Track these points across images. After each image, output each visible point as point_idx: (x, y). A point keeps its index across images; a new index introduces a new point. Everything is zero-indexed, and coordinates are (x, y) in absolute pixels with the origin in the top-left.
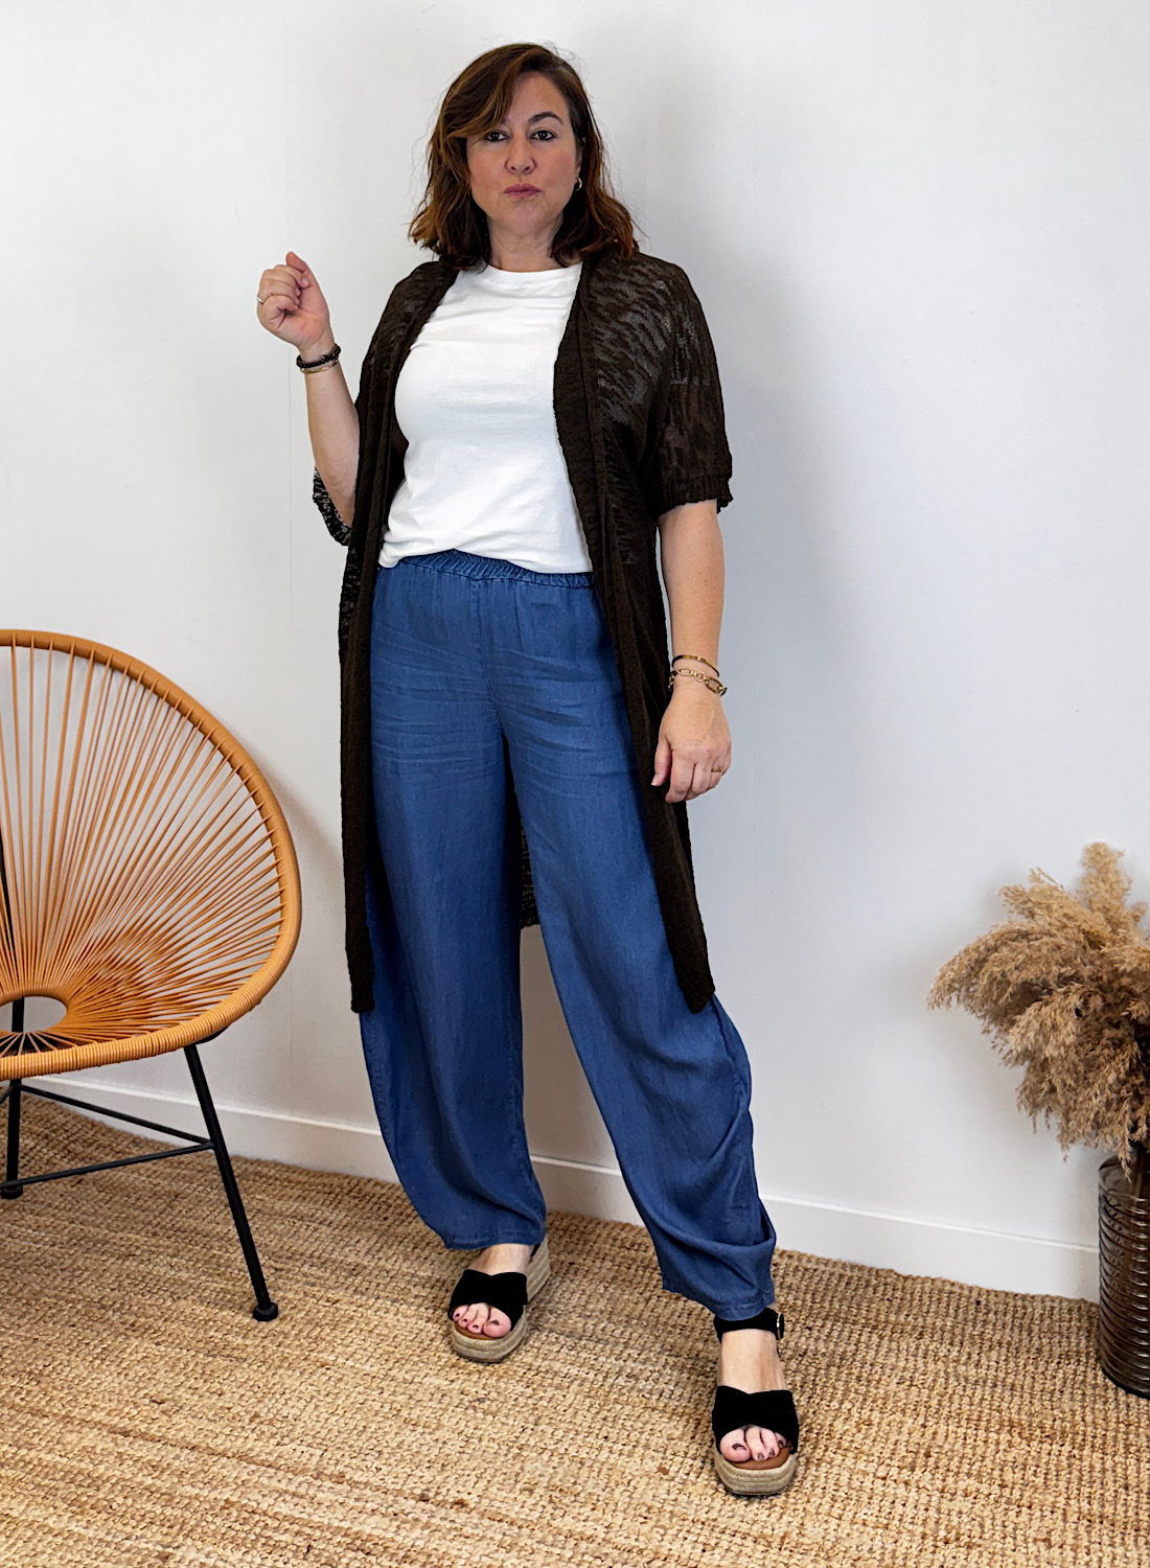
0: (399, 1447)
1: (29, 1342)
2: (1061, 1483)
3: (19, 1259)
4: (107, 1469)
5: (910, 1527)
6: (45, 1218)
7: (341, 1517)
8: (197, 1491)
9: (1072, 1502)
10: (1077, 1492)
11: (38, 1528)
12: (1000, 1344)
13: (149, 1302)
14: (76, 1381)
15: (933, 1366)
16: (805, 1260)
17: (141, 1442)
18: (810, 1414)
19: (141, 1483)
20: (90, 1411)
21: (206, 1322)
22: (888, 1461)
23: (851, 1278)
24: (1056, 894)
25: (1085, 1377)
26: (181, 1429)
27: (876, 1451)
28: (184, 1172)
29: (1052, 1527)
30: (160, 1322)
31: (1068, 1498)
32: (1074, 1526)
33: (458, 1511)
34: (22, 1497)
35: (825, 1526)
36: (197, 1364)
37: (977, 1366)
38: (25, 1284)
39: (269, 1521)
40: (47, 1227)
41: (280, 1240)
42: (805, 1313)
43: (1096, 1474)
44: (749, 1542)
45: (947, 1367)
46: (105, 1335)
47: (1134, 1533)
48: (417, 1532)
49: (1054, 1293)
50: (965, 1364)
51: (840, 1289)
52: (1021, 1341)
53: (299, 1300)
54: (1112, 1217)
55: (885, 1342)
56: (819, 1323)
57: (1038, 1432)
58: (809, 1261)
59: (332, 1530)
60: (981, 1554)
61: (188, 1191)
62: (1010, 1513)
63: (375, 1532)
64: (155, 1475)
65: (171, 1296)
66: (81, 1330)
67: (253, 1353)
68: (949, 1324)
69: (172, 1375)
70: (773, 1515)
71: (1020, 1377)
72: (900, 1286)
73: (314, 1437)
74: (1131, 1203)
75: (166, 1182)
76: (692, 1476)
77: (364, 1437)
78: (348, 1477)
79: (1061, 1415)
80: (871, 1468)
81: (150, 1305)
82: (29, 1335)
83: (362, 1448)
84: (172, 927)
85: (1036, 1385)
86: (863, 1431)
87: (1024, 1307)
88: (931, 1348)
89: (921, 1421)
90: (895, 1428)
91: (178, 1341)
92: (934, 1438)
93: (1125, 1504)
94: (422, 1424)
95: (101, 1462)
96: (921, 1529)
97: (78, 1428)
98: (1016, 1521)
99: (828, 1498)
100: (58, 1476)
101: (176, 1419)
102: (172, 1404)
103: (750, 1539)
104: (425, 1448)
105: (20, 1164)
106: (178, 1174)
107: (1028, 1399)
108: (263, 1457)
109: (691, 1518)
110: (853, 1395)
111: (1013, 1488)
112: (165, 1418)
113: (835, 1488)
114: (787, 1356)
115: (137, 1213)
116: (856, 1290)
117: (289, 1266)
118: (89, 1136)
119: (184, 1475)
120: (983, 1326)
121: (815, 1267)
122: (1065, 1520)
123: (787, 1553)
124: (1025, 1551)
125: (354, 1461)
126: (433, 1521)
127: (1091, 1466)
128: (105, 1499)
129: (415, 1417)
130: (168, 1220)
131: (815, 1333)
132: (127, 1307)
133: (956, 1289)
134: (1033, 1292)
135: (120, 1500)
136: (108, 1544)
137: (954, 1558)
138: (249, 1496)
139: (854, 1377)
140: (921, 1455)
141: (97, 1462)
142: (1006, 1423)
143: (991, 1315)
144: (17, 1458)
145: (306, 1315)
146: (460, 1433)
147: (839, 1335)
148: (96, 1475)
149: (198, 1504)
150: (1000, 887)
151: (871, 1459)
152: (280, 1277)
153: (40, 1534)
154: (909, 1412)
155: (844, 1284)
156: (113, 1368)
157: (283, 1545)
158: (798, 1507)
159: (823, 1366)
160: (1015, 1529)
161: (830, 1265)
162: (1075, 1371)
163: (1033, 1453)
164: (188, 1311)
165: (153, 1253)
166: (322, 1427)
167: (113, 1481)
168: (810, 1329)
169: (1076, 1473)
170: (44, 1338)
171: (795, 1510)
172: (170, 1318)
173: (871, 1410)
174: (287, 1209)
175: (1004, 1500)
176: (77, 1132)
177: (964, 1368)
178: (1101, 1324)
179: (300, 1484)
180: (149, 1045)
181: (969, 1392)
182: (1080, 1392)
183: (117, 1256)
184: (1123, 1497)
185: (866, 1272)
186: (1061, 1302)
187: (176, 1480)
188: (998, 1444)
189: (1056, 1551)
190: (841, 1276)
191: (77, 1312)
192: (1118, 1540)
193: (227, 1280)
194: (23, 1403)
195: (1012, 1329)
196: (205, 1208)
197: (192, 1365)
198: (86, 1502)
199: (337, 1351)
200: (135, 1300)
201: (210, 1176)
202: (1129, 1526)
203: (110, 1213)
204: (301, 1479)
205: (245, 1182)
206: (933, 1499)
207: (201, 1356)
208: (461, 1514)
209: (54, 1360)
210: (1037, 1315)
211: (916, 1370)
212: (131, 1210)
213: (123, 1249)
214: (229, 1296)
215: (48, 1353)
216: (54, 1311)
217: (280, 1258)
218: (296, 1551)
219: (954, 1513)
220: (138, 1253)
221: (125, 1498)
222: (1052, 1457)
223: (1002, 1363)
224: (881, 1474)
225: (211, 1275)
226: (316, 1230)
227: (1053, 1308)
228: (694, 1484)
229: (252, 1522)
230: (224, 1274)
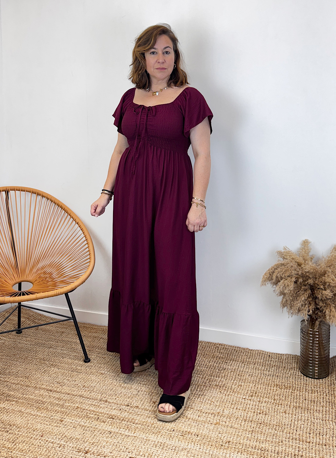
0: (121, 393)
1: (25, 369)
2: (289, 399)
3: (22, 349)
4: (47, 399)
5: (251, 410)
6: (28, 338)
7: (106, 411)
8: (69, 404)
9: (292, 403)
10: (293, 401)
11: (29, 414)
12: (275, 366)
13: (56, 359)
14: (38, 378)
15: (258, 371)
16: (225, 346)
17: (55, 393)
18: (226, 384)
19: (55, 403)
20: (41, 386)
21: (71, 363)
22: (246, 395)
23: (237, 350)
24: (290, 253)
25: (296, 373)
26: (65, 389)
27: (243, 392)
28: (65, 326)
29: (286, 409)
30: (59, 364)
31: (291, 402)
32: (292, 409)
33: (136, 409)
34: (24, 407)
35: (229, 410)
36: (69, 374)
37: (269, 371)
38: (23, 355)
39: (88, 412)
40: (29, 341)
41: (90, 343)
42: (225, 359)
43: (298, 397)
44: (210, 415)
45: (261, 372)
46: (45, 367)
47: (307, 410)
48: (126, 413)
49: (289, 353)
50: (266, 371)
51: (234, 353)
52: (280, 365)
53: (95, 358)
54: (304, 334)
55: (246, 366)
56: (229, 361)
57: (284, 387)
58: (227, 346)
59: (104, 414)
60: (268, 416)
61: (66, 331)
62: (276, 406)
63: (115, 414)
64: (59, 401)
65: (62, 357)
66: (38, 366)
67: (83, 371)
68: (262, 361)
69: (62, 376)
70: (216, 408)
71: (280, 374)
72: (250, 352)
73: (99, 391)
74: (309, 330)
75: (60, 329)
76: (196, 399)
77: (112, 391)
78: (108, 401)
79: (290, 383)
80: (241, 396)
81: (57, 359)
82: (25, 367)
83: (111, 394)
84: (61, 263)
85: (284, 375)
86: (239, 388)
87: (281, 357)
88: (257, 367)
89: (254, 385)
90: (247, 387)
91: (64, 368)
92: (257, 389)
93: (305, 404)
94: (127, 388)
95: (45, 398)
96: (253, 411)
97: (39, 390)
98: (278, 408)
99: (230, 404)
100: (34, 401)
101: (64, 387)
102: (63, 383)
103: (210, 414)
104: (127, 394)
105: (21, 325)
106: (63, 327)
107: (281, 379)
108: (86, 396)
109: (196, 409)
110: (237, 379)
111: (277, 400)
112: (61, 387)
113: (232, 401)
114: (221, 370)
115: (52, 337)
116: (238, 353)
117: (93, 349)
118: (39, 318)
119: (66, 401)
120: (270, 362)
121: (228, 348)
122: (290, 408)
123: (220, 417)
124: (279, 415)
125: (109, 397)
126: (130, 411)
127: (297, 395)
128: (46, 407)
129: (125, 386)
130: (61, 338)
131: (228, 364)
132: (50, 360)
133: (264, 353)
134: (283, 353)
135: (50, 407)
136: (47, 417)
137: (262, 417)
138: (83, 406)
139: (237, 375)
140: (254, 393)
141: (44, 398)
142: (276, 385)
143: (273, 359)
144: (23, 397)
145: (97, 361)
146: (137, 390)
147: (234, 364)
148: (43, 401)
149: (70, 407)
150: (276, 251)
151: (242, 394)
152: (90, 352)
153: (29, 415)
154: (251, 383)
155: (235, 352)
156: (47, 375)
157: (92, 417)
158: (223, 406)
159: (230, 372)
160: (277, 410)
161: (232, 347)
162: (294, 372)
163: (282, 392)
164: (66, 361)
165: (57, 347)
166: (101, 389)
167: (48, 402)
168: (227, 363)
169: (293, 396)
170: (29, 368)
171: (222, 407)
172: (62, 362)
173: (242, 382)
174: (92, 335)
175: (275, 403)
176: (36, 317)
177: (265, 372)
178: (300, 361)
179: (96, 403)
180: (56, 293)
181: (266, 378)
182: (295, 377)
183: (47, 348)
184: (305, 402)
185: (241, 349)
186: (290, 355)
187: (64, 402)
188: (273, 390)
189: (287, 415)
190: (235, 350)
191: (37, 362)
192: (303, 412)
193: (76, 353)
194: (24, 384)
195: (278, 362)
196: (70, 335)
197: (68, 374)
198: (41, 408)
199: (105, 370)
200: (53, 358)
201: (72, 327)
202: (306, 409)
203: (45, 337)
204: (96, 401)
205: (81, 328)
206: (257, 403)
207: (70, 372)
208: (137, 409)
209: (32, 373)
210: (284, 359)
211: (253, 372)
212: (51, 336)
213: (49, 346)
214: (77, 357)
215: (30, 372)
216: (31, 361)
217: (90, 347)
218: (95, 419)
219: (262, 407)
220: (53, 347)
221: (51, 406)
222: (287, 393)
223: (275, 371)
224: (243, 398)
225: (72, 352)
226: (99, 340)
227: (288, 357)
228: (196, 401)
229: (83, 412)
230: (76, 351)
